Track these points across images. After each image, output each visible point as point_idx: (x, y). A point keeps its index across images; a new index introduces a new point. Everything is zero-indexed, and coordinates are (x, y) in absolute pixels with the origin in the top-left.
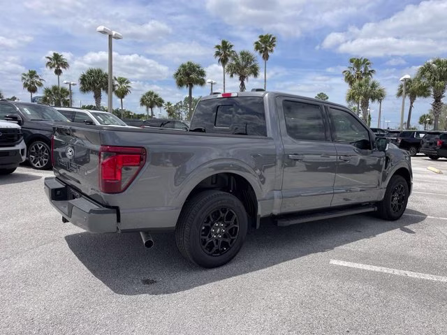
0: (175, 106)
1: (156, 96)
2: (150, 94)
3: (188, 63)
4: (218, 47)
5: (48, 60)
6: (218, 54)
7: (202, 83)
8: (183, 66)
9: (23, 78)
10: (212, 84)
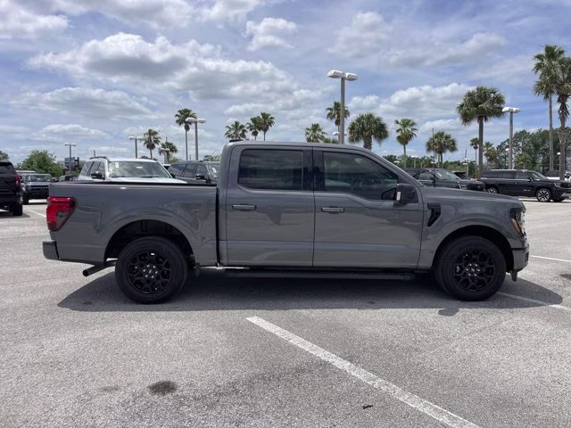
0: (499, 147)
1: (447, 137)
2: (440, 135)
3: (478, 89)
4: (539, 57)
5: (329, 111)
6: (539, 67)
7: (498, 113)
8: (470, 95)
9: (307, 133)
10: (512, 113)
